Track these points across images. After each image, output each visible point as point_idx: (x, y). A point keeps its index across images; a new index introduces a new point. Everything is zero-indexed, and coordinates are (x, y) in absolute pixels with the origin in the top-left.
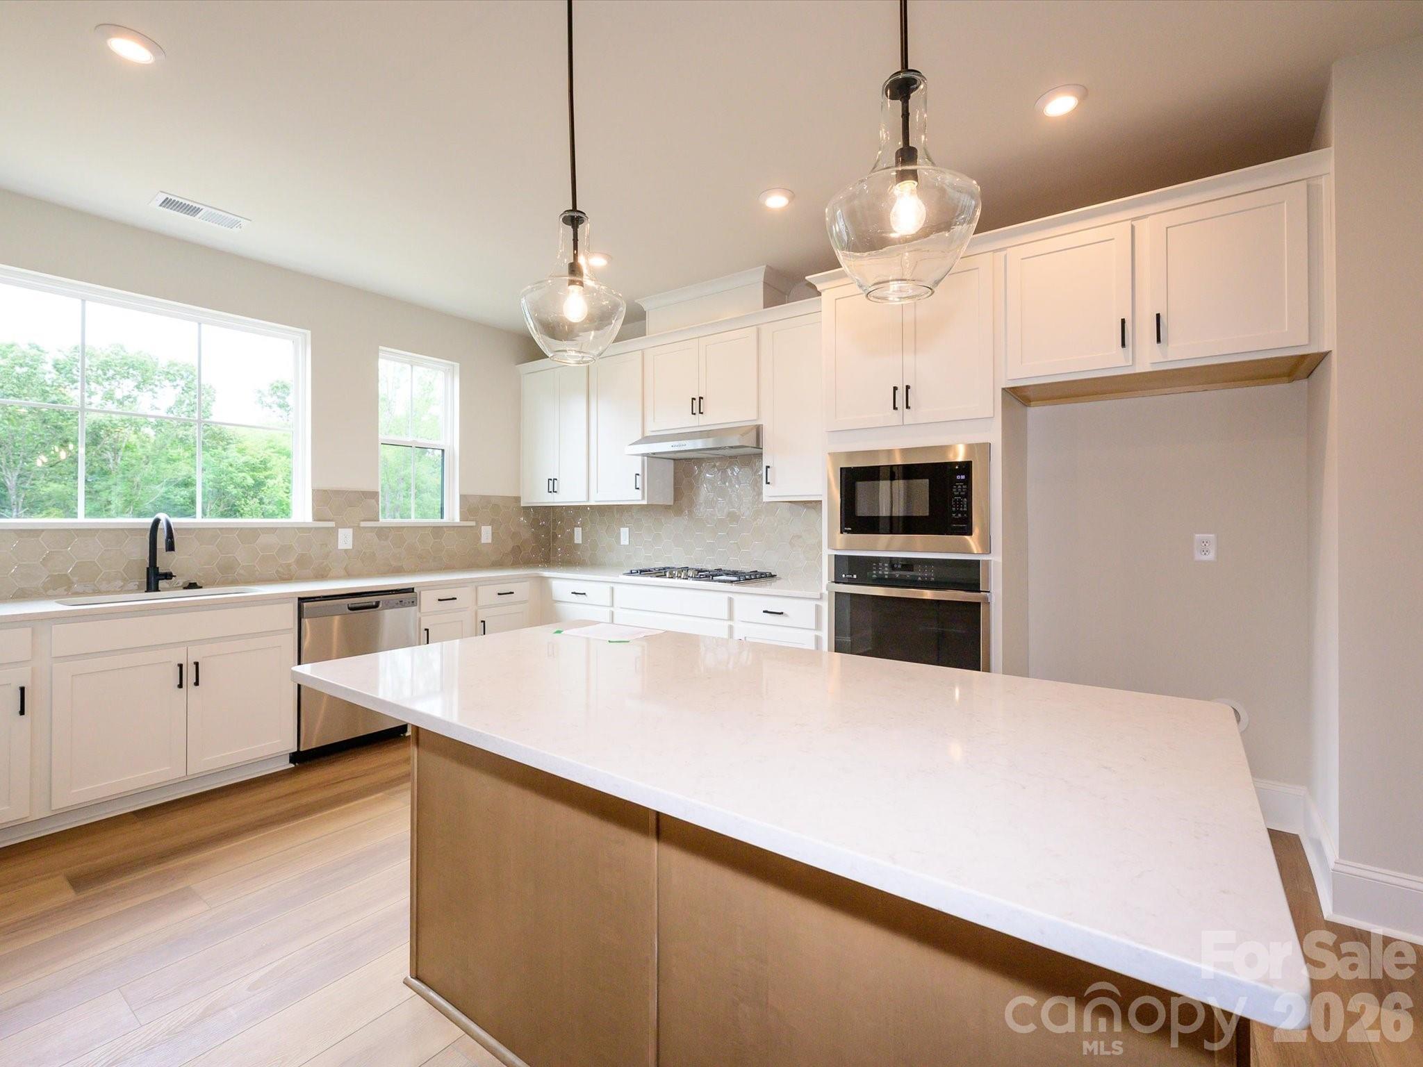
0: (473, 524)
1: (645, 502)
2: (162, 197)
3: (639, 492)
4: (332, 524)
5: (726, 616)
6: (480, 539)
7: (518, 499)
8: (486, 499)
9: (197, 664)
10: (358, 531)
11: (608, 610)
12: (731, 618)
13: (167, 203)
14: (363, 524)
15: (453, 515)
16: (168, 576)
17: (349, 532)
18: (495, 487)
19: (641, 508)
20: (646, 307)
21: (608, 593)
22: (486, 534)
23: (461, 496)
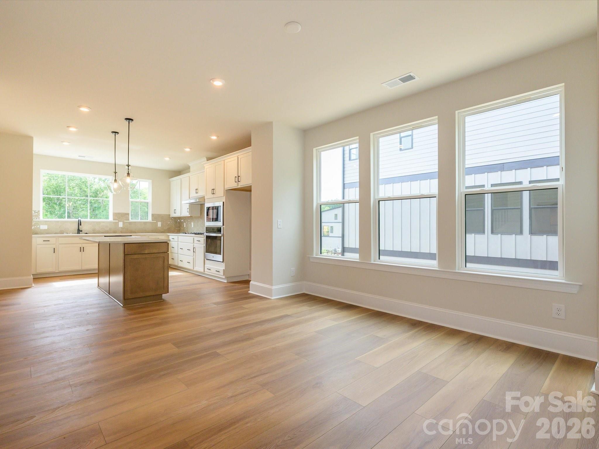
0: (155, 221)
1: (190, 216)
2: (78, 156)
3: (188, 213)
4: (117, 221)
5: (192, 242)
6: (157, 225)
7: (170, 215)
8: (159, 215)
9: (83, 247)
10: (124, 223)
11: (177, 242)
12: (194, 243)
13: (79, 156)
14: (125, 221)
15: (150, 219)
16: (81, 231)
17: (122, 223)
18: (163, 212)
19: (188, 217)
20: (190, 165)
21: (177, 238)
22: (159, 224)
23: (152, 214)
